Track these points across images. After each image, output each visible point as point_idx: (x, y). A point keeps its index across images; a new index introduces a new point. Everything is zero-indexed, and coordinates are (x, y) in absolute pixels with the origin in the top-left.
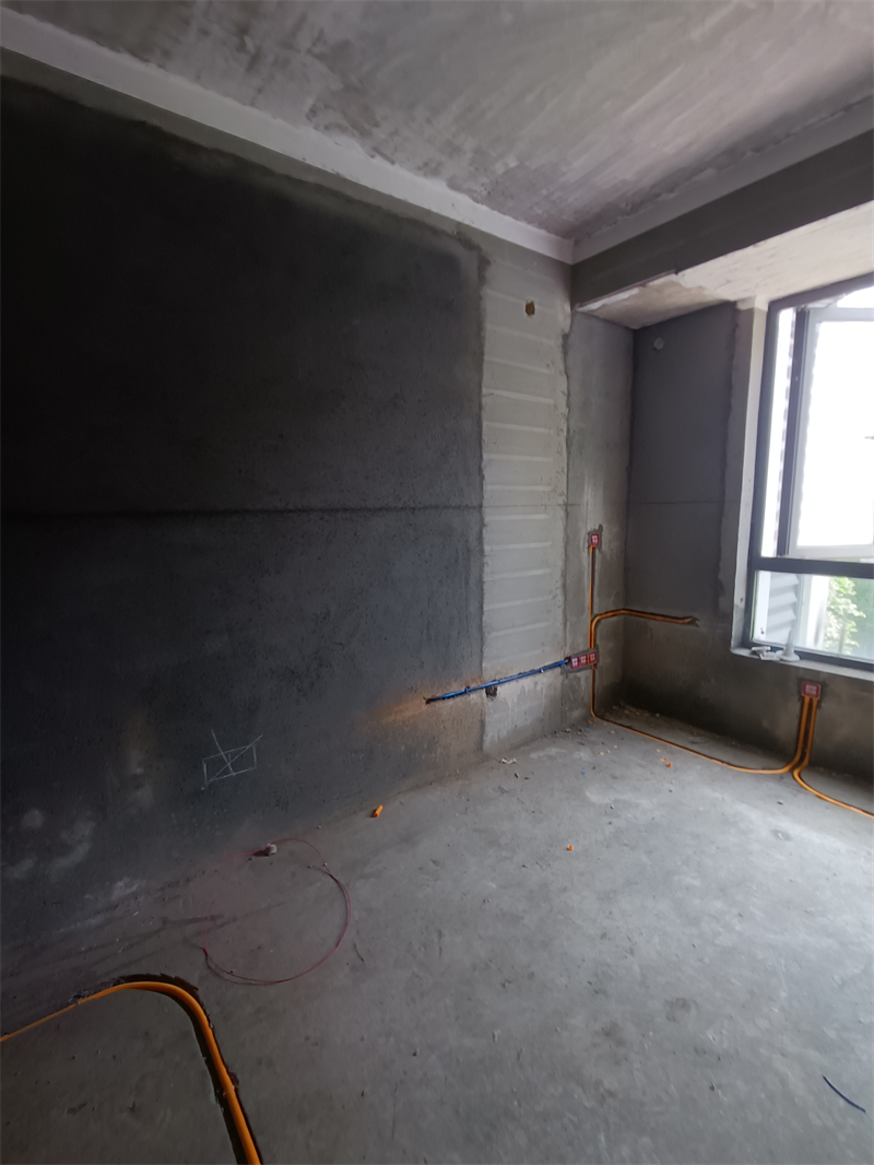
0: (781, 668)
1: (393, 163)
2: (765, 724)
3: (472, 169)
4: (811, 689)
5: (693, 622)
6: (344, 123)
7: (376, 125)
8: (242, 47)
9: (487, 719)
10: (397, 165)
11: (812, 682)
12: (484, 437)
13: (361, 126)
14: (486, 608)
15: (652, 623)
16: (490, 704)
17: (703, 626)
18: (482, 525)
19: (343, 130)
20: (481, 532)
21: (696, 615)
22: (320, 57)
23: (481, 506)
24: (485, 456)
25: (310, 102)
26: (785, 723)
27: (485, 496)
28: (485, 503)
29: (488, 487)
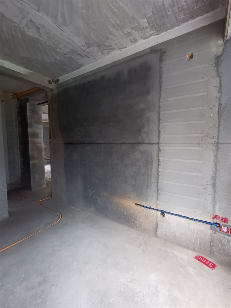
1: (126, 48)
3: (140, 32)
6: (109, 51)
7: (111, 46)
8: (83, 56)
10: (127, 47)
12: (161, 118)
13: (110, 49)
14: (160, 181)
18: (159, 150)
19: (110, 52)
20: (158, 152)
22: (88, 47)
23: (159, 143)
24: (161, 125)
25: (100, 53)
27: (161, 139)
28: (160, 142)
29: (162, 136)
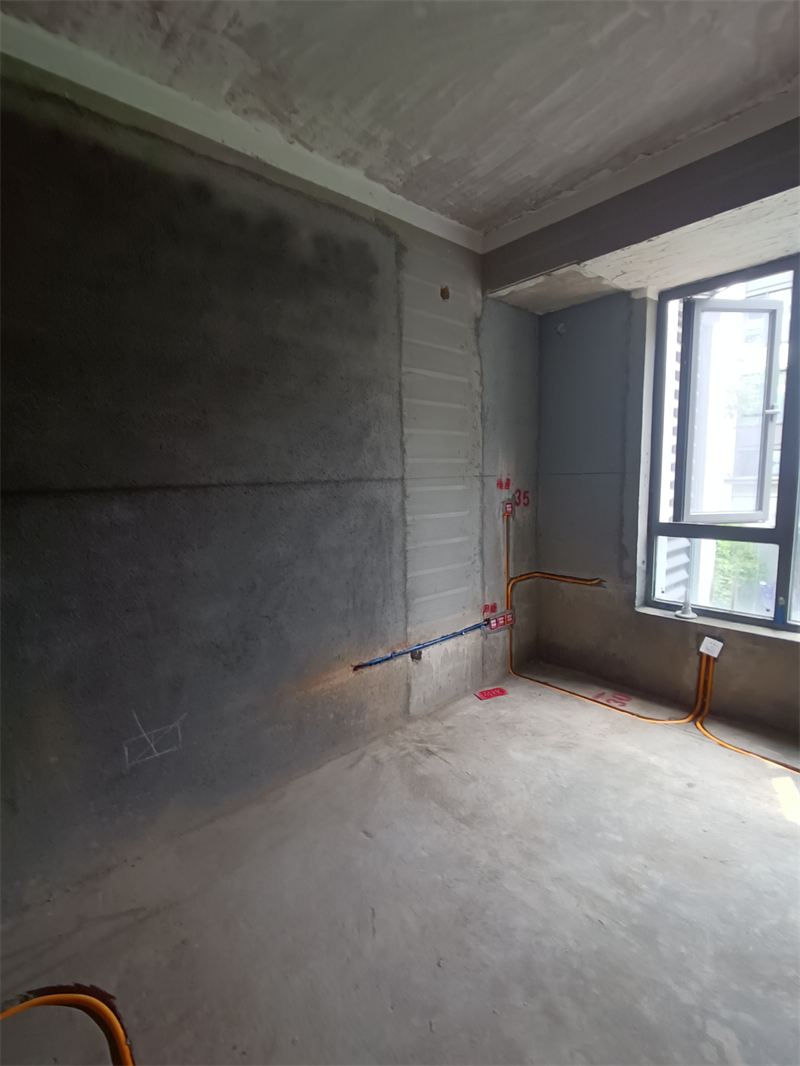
1: (311, 150)
3: (388, 160)
5: (600, 584)
6: (264, 110)
7: (295, 112)
8: (156, 24)
9: (413, 682)
10: (315, 152)
11: (710, 637)
12: (405, 413)
13: (279, 112)
14: (410, 575)
15: (563, 584)
16: (415, 667)
17: (611, 587)
18: (405, 495)
19: (262, 115)
20: (403, 502)
21: (603, 577)
22: (236, 39)
23: (403, 479)
24: (406, 431)
25: (227, 85)
26: (686, 676)
27: (407, 469)
28: (406, 476)
29: (409, 460)
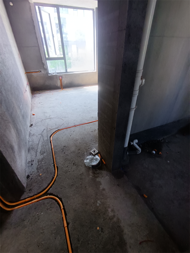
0: (56, 76)
2: (56, 85)
4: (60, 78)
5: (40, 71)
11: (60, 76)
15: (33, 74)
17: (43, 72)
21: (41, 70)
26: (59, 84)
